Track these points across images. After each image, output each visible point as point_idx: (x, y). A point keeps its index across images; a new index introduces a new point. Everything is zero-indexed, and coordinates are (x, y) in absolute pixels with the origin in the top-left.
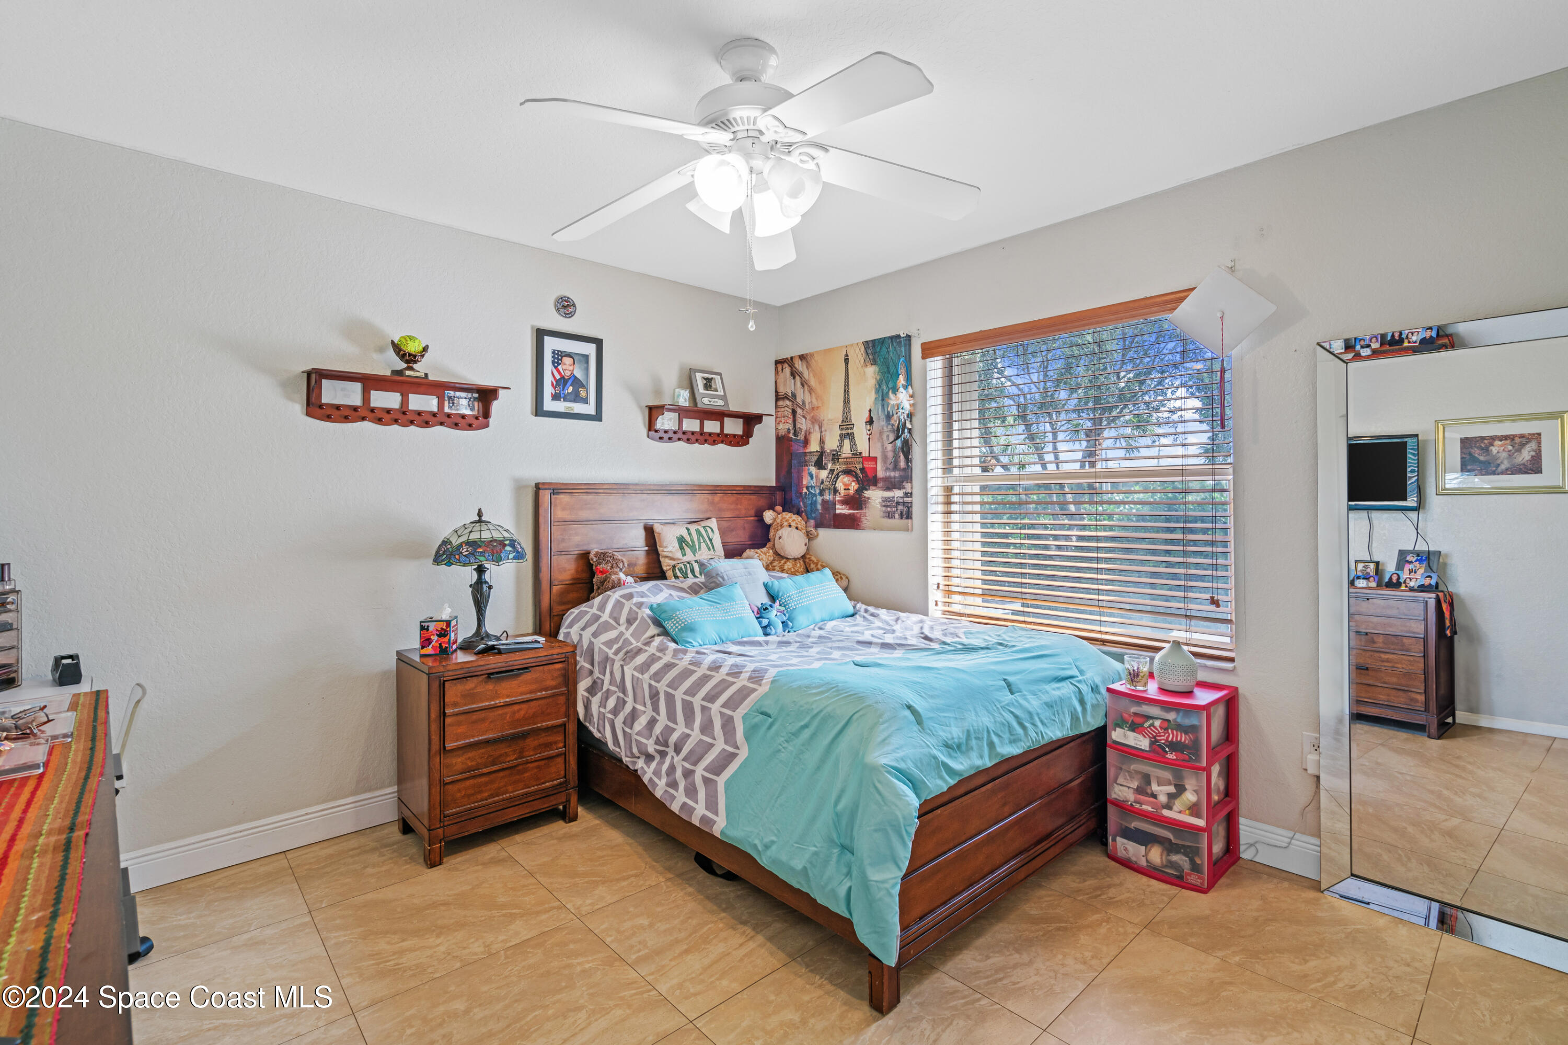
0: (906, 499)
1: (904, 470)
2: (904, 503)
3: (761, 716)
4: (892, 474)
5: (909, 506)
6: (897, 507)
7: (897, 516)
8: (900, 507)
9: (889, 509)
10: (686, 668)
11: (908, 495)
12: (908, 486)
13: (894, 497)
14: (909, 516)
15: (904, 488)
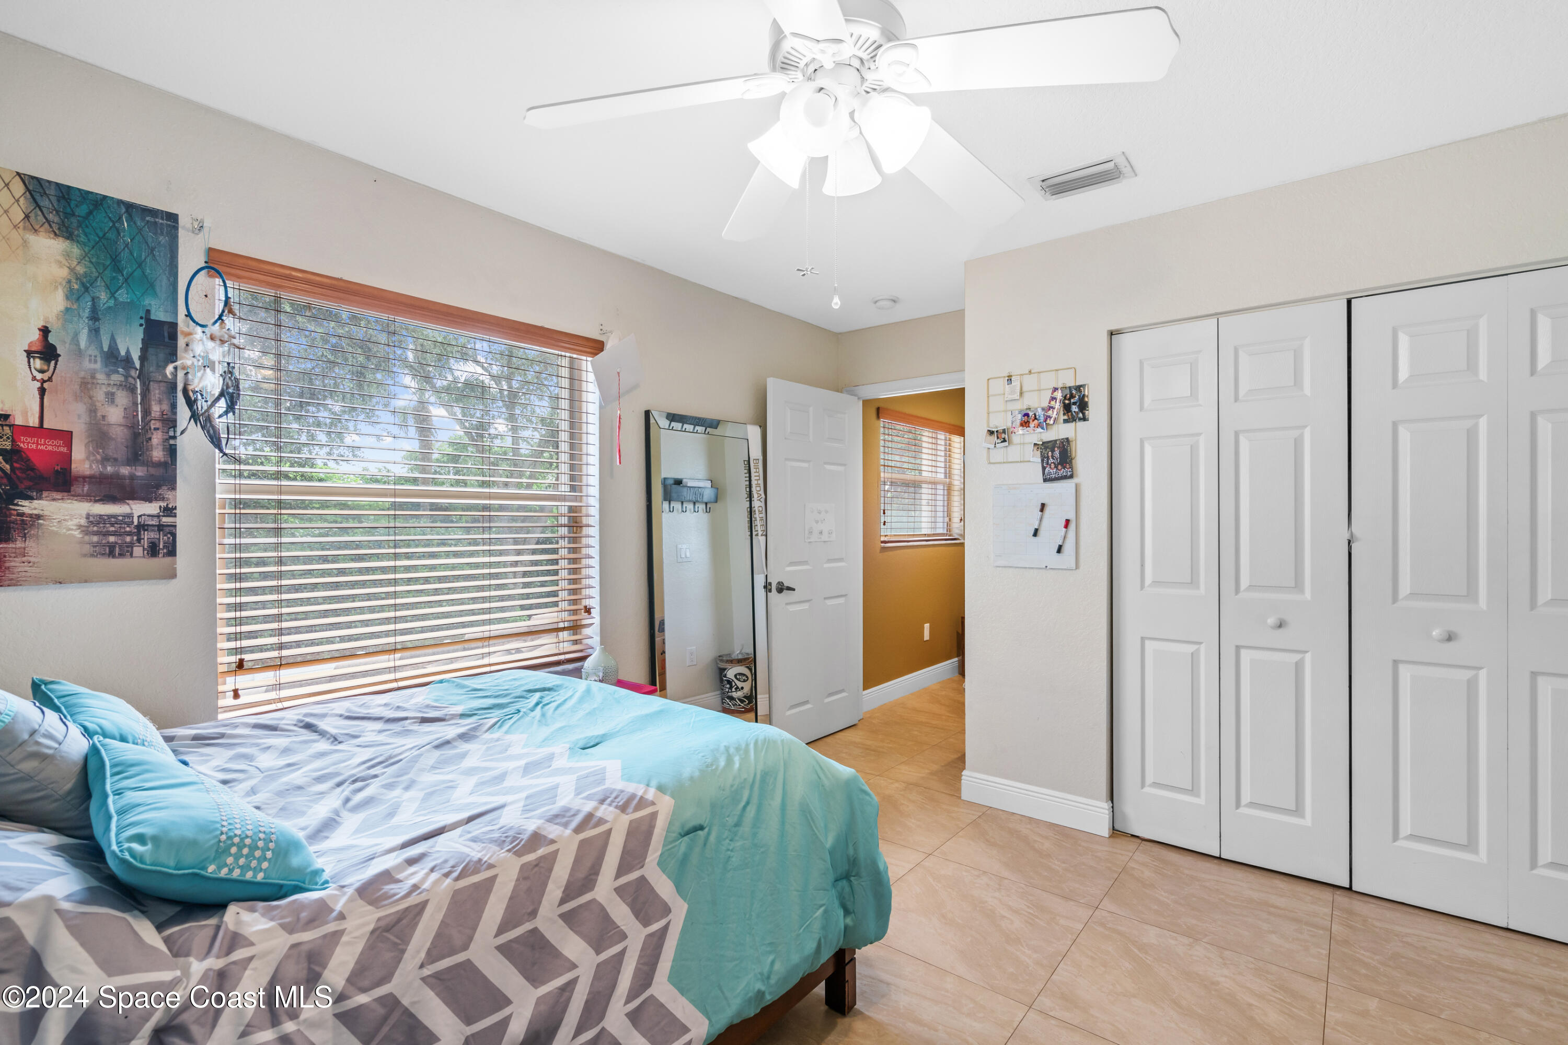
0: (165, 520)
1: (159, 464)
2: (160, 528)
3: (686, 838)
4: (125, 471)
5: (171, 531)
6: (138, 534)
7: (138, 551)
8: (147, 536)
9: (112, 539)
10: (456, 893)
11: (169, 511)
12: (169, 495)
13: (130, 516)
14: (172, 552)
15: (163, 499)
